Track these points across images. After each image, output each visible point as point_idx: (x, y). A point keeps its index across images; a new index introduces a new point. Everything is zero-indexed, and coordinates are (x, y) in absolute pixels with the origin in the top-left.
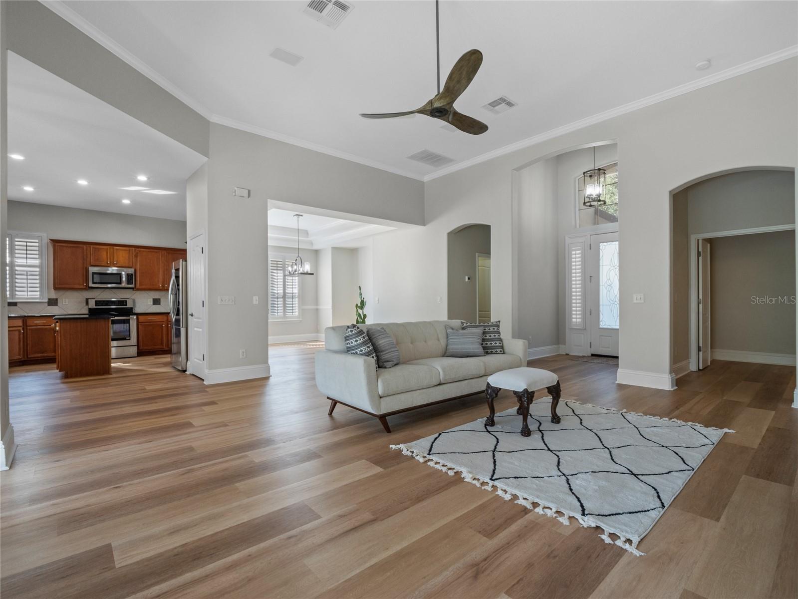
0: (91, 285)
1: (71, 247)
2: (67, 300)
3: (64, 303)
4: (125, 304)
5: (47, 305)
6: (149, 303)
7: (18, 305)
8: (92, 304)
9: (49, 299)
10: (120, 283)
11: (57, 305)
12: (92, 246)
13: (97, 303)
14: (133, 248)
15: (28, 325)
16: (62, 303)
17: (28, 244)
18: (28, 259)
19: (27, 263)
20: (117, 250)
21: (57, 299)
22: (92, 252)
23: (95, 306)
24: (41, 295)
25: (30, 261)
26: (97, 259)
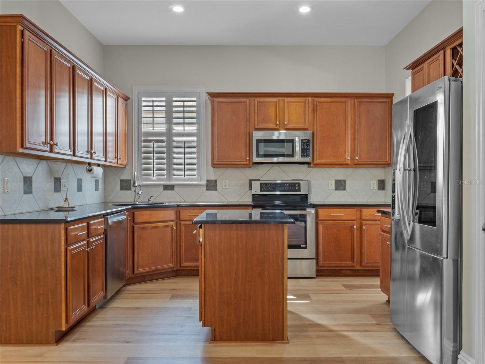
0: (256, 159)
1: (231, 102)
2: (227, 182)
4: (297, 188)
5: (205, 188)
6: (330, 188)
7: (175, 189)
8: (256, 190)
9: (208, 181)
10: (292, 155)
11: (216, 190)
12: (257, 99)
13: (263, 186)
14: (310, 98)
15: (181, 218)
16: (222, 187)
17: (186, 103)
18: (185, 125)
19: (184, 130)
20: (288, 102)
21: (216, 181)
22: (256, 109)
23: (260, 191)
24: (199, 174)
25: (188, 128)
26: (263, 119)
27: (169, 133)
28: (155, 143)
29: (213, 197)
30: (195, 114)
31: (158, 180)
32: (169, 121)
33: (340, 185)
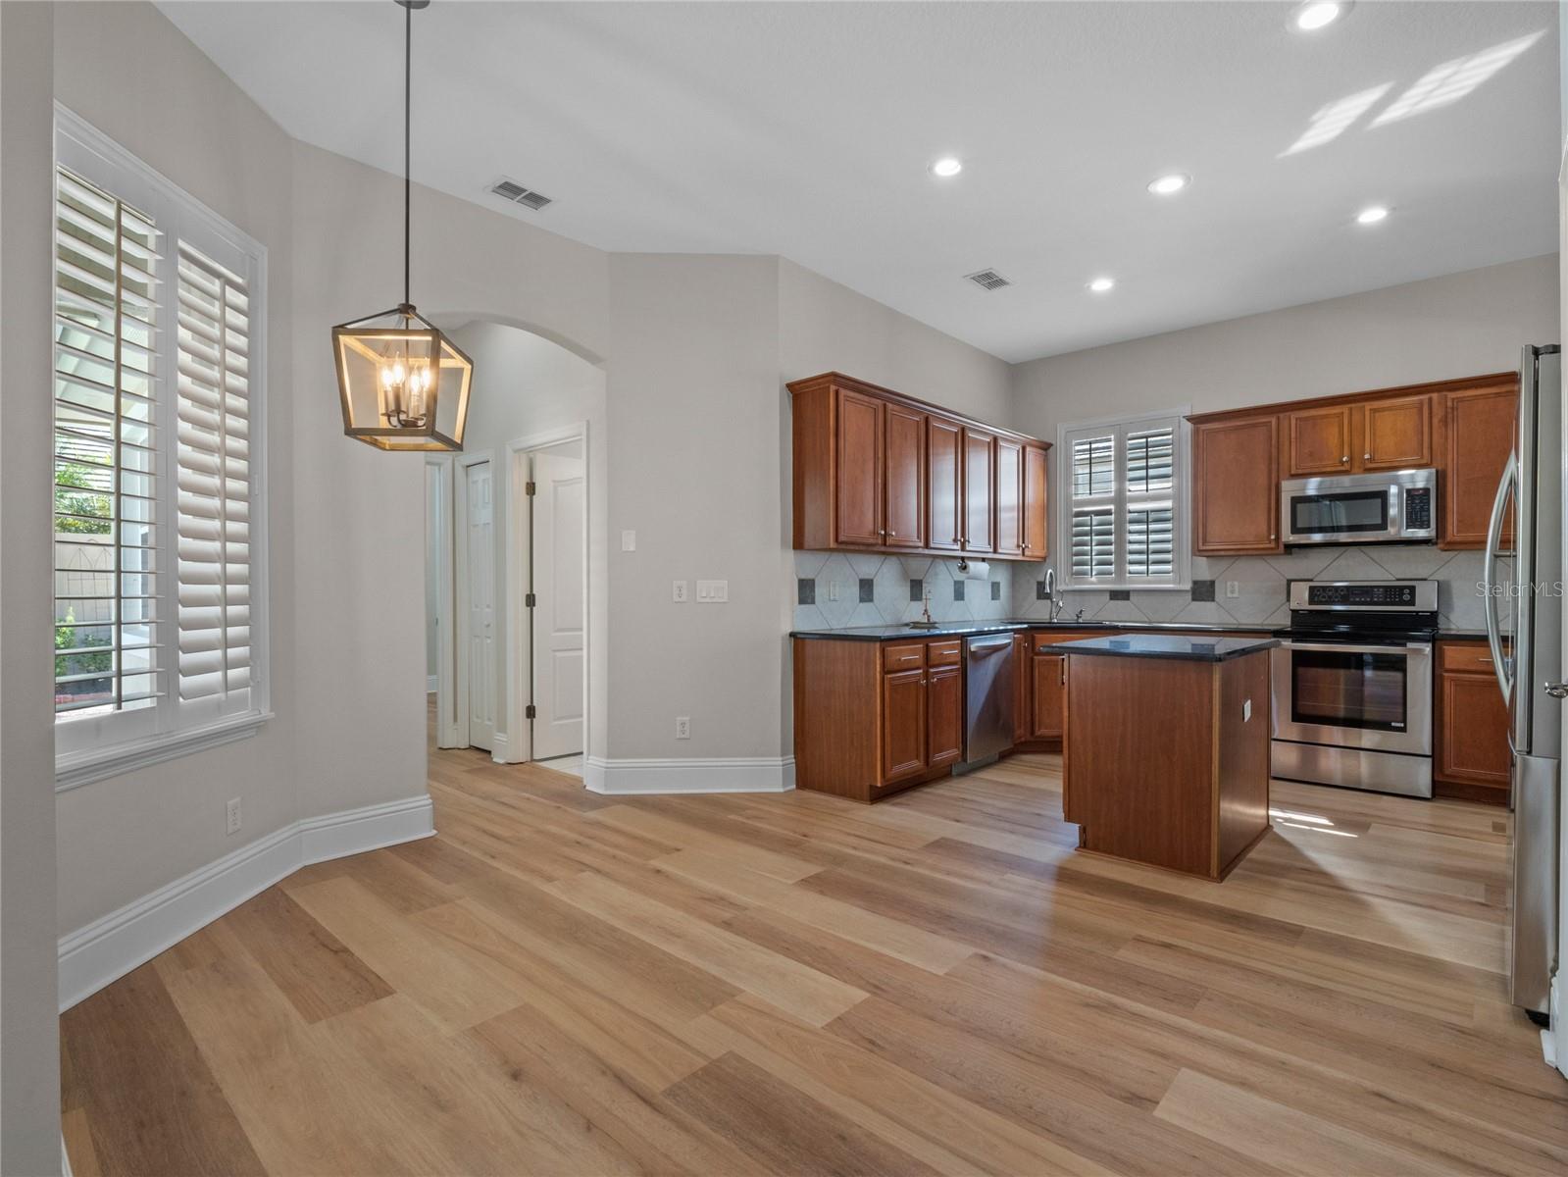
0: (1291, 538)
1: (1238, 428)
2: (1236, 583)
4: (1406, 597)
5: (1189, 597)
7: (1131, 598)
8: (1301, 598)
9: (1195, 583)
10: (1383, 526)
11: (1213, 600)
12: (1294, 415)
13: (1316, 594)
14: (1435, 396)
16: (1226, 593)
17: (1151, 440)
18: (1149, 481)
19: (1147, 490)
20: (1374, 411)
21: (1212, 583)
22: (1293, 435)
23: (1310, 604)
24: (1177, 571)
25: (1154, 485)
26: (1311, 454)
27: (1120, 499)
28: (1093, 517)
29: (1206, 615)
30: (1171, 458)
31: (1100, 582)
32: (1121, 476)
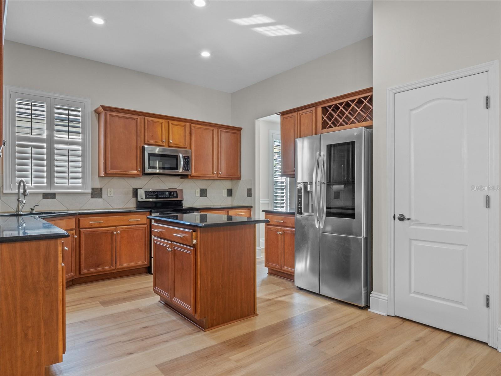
0: (148, 170)
2: (112, 190)
3: (109, 195)
4: (175, 195)
5: (90, 196)
6: (197, 195)
7: (57, 197)
8: (141, 196)
9: (93, 189)
10: (177, 168)
11: (101, 198)
12: (147, 119)
13: (147, 193)
14: (188, 124)
15: (81, 226)
16: (107, 194)
17: (71, 112)
18: (69, 133)
19: (68, 138)
20: (173, 124)
21: (101, 189)
22: (146, 127)
23: (145, 198)
24: (84, 183)
25: (73, 137)
26: (152, 136)
27: (50, 141)
28: (33, 149)
29: (97, 205)
30: (80, 124)
31: (37, 188)
32: (50, 128)
33: (203, 193)
